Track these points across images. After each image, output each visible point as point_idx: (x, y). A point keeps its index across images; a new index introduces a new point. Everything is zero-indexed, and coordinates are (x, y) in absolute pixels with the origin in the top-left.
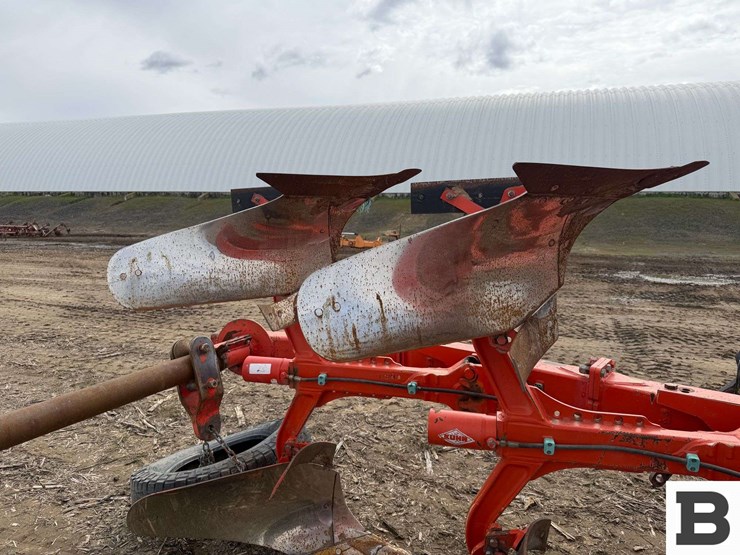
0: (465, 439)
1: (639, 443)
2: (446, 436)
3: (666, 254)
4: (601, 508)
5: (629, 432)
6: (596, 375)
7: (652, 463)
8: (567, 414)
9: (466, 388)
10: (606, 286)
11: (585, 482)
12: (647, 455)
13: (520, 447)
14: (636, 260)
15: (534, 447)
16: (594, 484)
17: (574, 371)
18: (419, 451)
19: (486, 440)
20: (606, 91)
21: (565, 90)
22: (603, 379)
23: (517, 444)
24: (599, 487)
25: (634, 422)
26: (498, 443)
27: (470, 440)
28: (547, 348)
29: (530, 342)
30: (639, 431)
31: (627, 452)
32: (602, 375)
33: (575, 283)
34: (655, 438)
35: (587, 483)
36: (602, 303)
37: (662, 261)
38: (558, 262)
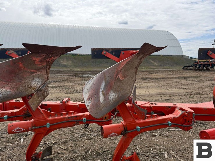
0: (21, 130)
1: (72, 119)
2: (15, 130)
3: (95, 70)
4: (74, 138)
5: (70, 116)
6: (64, 103)
7: (76, 123)
8: (53, 115)
9: (25, 114)
10: (81, 79)
11: (70, 132)
12: (74, 121)
13: (39, 128)
14: (89, 72)
15: (43, 127)
16: (73, 132)
17: (58, 103)
18: (19, 137)
19: (28, 128)
20: (78, 26)
21: (68, 25)
22: (66, 104)
23: (38, 127)
24: (74, 133)
25: (71, 113)
26: (32, 128)
27: (23, 130)
28: (45, 97)
29: (39, 97)
30: (73, 115)
31: (69, 122)
32: (66, 103)
33: (73, 78)
34: (76, 116)
35: (71, 132)
36: (79, 83)
37: (94, 72)
38: (47, 73)
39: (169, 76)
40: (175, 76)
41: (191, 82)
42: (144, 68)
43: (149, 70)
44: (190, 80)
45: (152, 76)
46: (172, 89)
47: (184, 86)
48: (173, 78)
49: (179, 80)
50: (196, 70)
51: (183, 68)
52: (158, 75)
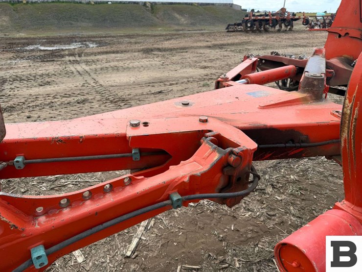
39: (195, 45)
40: (205, 44)
41: (226, 53)
42: (159, 29)
43: (168, 33)
44: (226, 50)
45: (167, 44)
46: (185, 70)
47: (210, 63)
48: (200, 47)
49: (208, 51)
50: (247, 32)
51: (227, 28)
52: (177, 42)
